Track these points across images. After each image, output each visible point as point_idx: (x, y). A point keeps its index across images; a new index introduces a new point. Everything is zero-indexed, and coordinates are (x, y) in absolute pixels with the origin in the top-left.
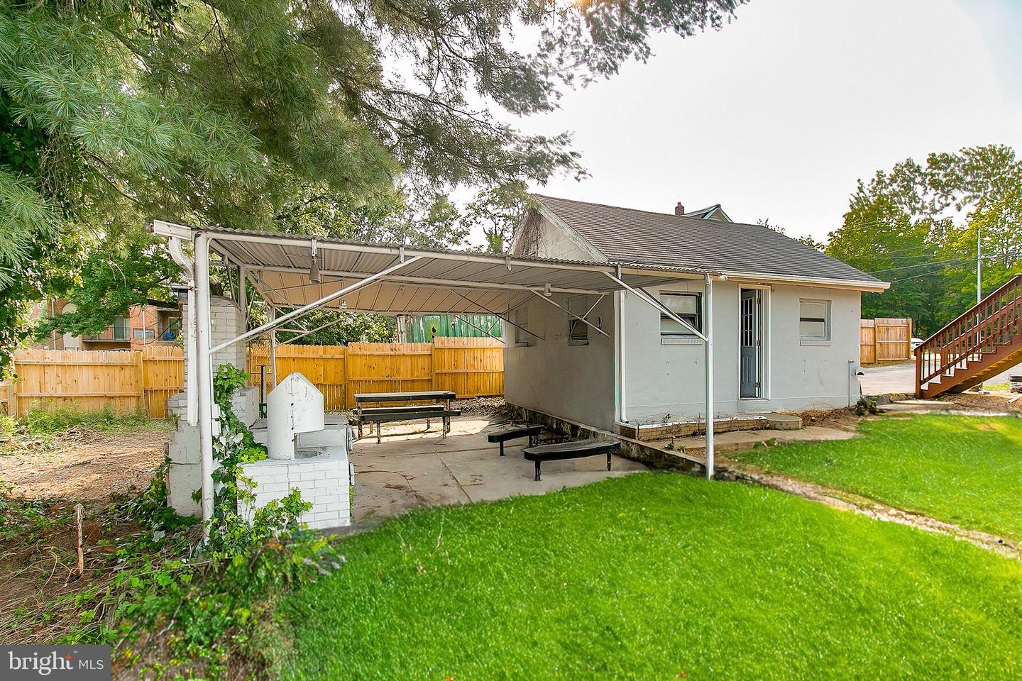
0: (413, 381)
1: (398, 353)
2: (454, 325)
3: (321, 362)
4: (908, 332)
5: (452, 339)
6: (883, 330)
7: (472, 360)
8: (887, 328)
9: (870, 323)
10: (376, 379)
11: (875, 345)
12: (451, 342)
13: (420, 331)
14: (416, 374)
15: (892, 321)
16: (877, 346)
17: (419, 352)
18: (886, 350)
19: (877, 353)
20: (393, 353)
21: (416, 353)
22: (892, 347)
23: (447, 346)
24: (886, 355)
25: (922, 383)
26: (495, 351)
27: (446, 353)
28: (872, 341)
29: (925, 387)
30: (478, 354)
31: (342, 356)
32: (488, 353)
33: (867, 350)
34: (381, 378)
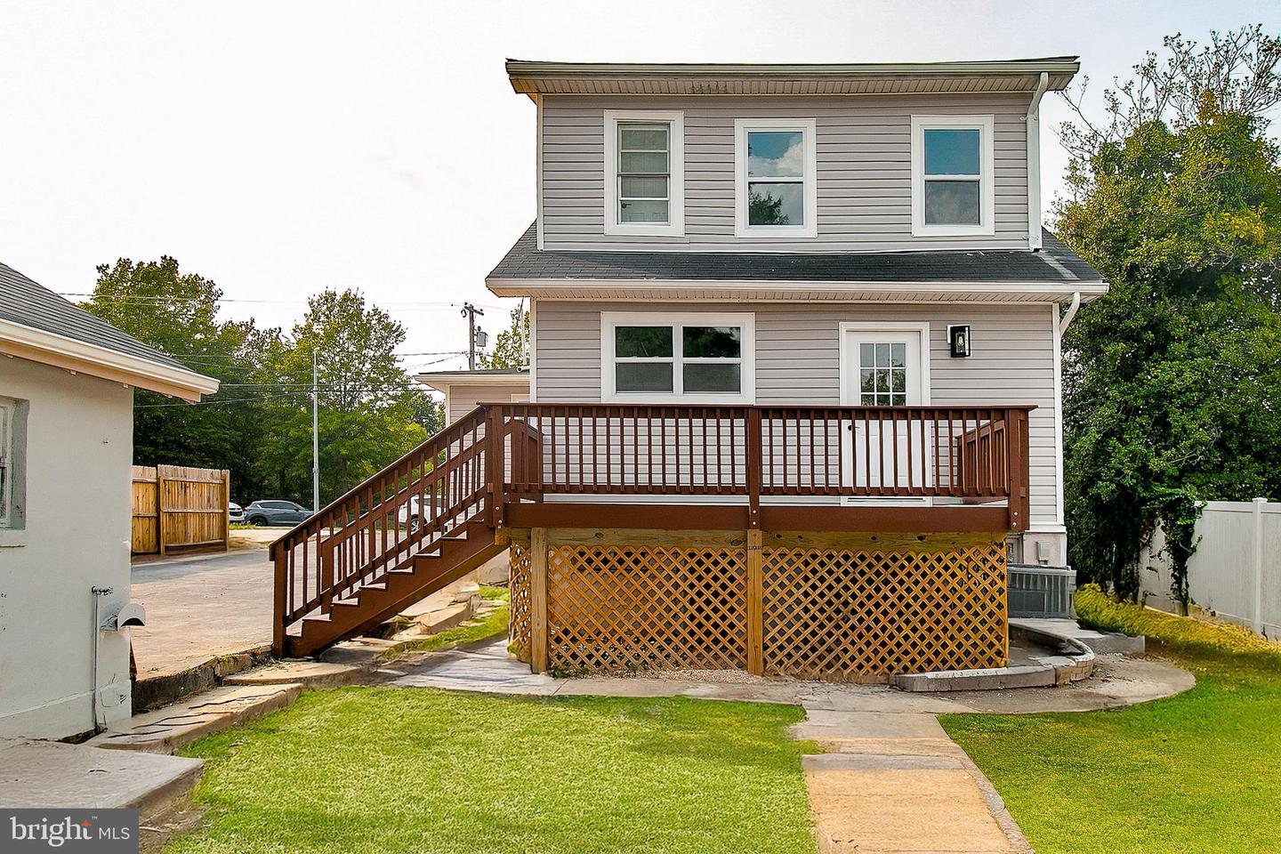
4: (223, 494)
6: (175, 488)
8: (185, 486)
9: (149, 473)
11: (158, 519)
15: (193, 473)
16: (164, 519)
18: (181, 526)
19: (164, 531)
22: (193, 523)
24: (181, 536)
25: (287, 621)
28: (152, 508)
29: (295, 630)
33: (144, 526)
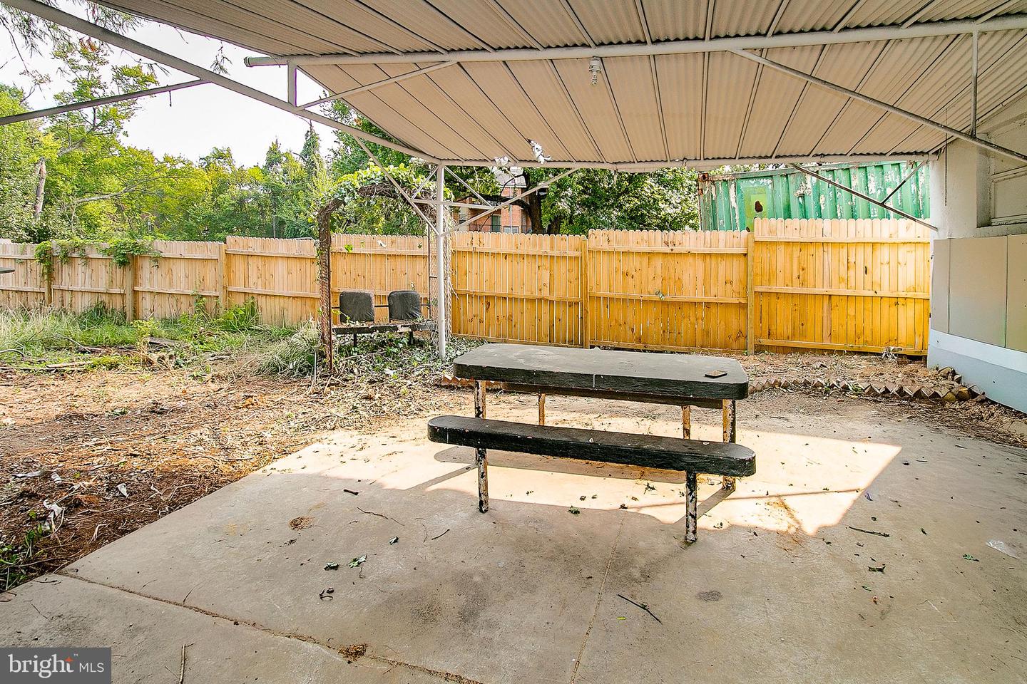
0: (708, 305)
1: (677, 249)
2: (802, 196)
3: (546, 263)
5: (795, 222)
7: (843, 268)
10: (635, 295)
12: (794, 229)
13: (730, 210)
14: (714, 291)
17: (722, 249)
20: (668, 250)
21: (714, 250)
23: (781, 237)
26: (902, 250)
27: (781, 253)
30: (859, 257)
31: (577, 254)
32: (884, 253)
34: (645, 296)
